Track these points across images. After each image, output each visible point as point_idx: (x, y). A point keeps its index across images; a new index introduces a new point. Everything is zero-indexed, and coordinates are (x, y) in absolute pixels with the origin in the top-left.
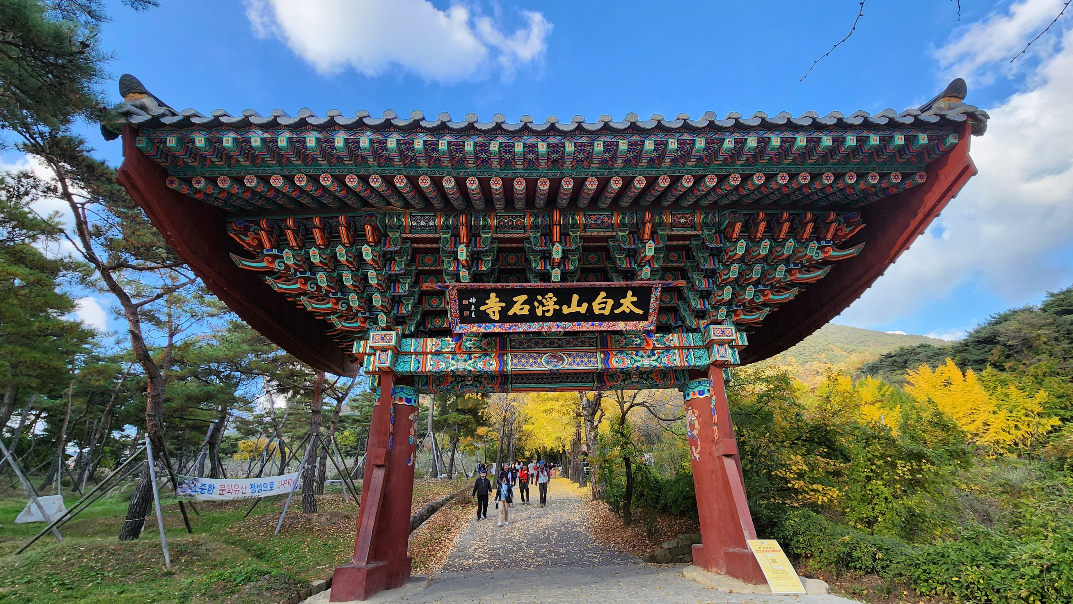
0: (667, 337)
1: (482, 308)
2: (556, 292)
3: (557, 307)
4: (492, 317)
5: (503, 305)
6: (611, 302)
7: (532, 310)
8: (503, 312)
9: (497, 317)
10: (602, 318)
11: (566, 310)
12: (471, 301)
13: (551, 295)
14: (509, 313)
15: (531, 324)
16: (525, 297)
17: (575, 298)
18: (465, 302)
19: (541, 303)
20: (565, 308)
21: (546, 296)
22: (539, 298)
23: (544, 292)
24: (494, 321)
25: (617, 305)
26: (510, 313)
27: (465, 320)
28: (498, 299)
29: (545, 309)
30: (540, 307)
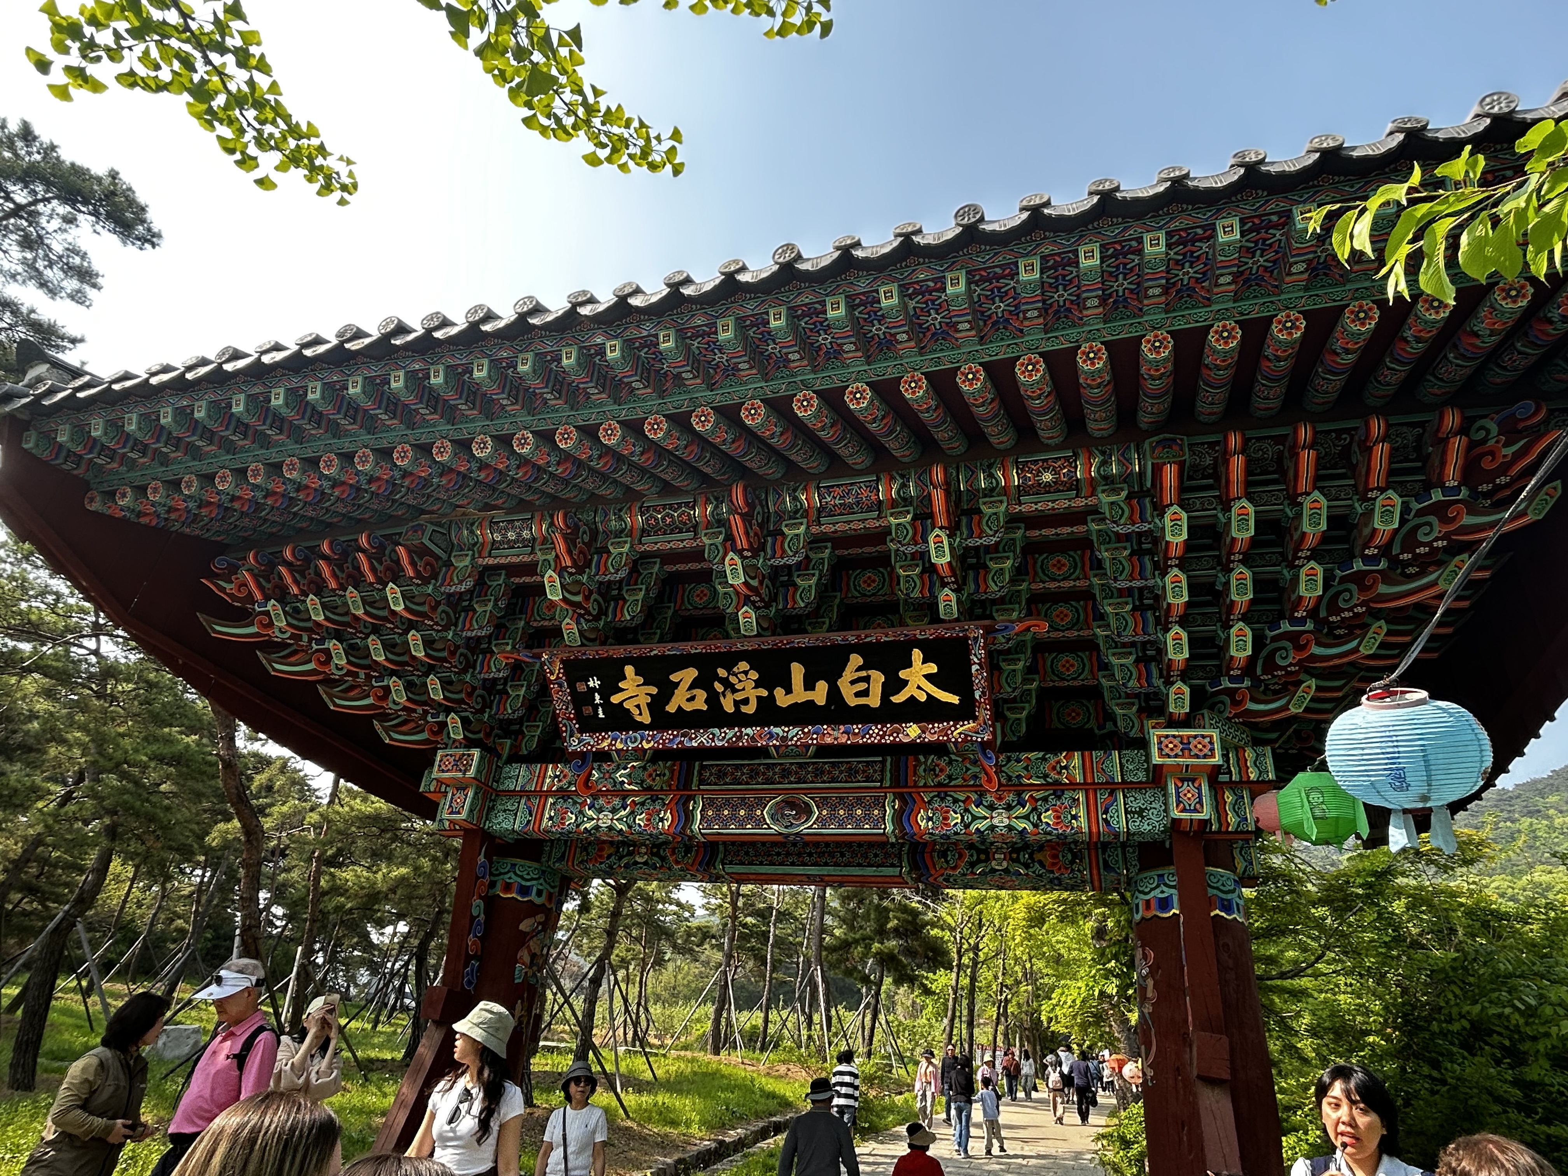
0: (1053, 760)
1: (615, 699)
2: (755, 659)
3: (765, 693)
4: (638, 719)
5: (654, 690)
6: (878, 678)
7: (713, 699)
8: (657, 705)
9: (646, 719)
10: (864, 715)
11: (782, 699)
12: (591, 684)
13: (743, 666)
14: (668, 708)
15: (716, 731)
16: (690, 674)
17: (797, 671)
18: (581, 687)
19: (729, 686)
20: (779, 692)
21: (735, 669)
22: (722, 672)
23: (730, 660)
24: (641, 726)
25: (894, 685)
26: (671, 708)
27: (589, 725)
28: (641, 680)
29: (739, 696)
30: (729, 694)
